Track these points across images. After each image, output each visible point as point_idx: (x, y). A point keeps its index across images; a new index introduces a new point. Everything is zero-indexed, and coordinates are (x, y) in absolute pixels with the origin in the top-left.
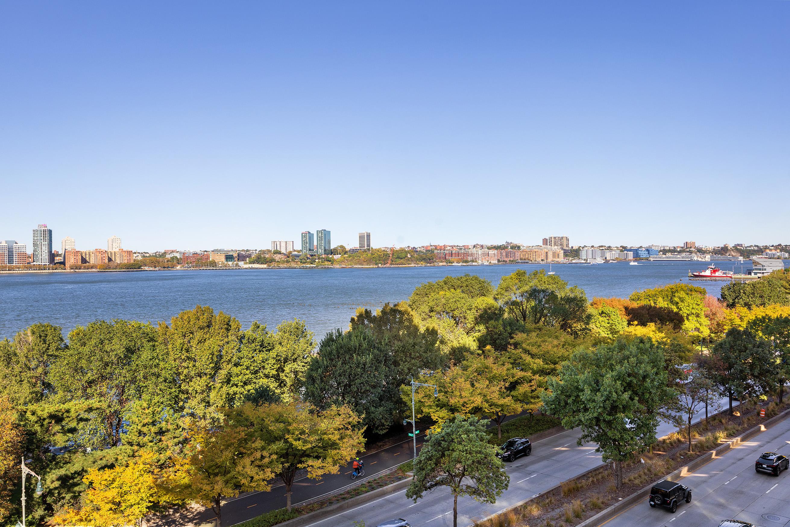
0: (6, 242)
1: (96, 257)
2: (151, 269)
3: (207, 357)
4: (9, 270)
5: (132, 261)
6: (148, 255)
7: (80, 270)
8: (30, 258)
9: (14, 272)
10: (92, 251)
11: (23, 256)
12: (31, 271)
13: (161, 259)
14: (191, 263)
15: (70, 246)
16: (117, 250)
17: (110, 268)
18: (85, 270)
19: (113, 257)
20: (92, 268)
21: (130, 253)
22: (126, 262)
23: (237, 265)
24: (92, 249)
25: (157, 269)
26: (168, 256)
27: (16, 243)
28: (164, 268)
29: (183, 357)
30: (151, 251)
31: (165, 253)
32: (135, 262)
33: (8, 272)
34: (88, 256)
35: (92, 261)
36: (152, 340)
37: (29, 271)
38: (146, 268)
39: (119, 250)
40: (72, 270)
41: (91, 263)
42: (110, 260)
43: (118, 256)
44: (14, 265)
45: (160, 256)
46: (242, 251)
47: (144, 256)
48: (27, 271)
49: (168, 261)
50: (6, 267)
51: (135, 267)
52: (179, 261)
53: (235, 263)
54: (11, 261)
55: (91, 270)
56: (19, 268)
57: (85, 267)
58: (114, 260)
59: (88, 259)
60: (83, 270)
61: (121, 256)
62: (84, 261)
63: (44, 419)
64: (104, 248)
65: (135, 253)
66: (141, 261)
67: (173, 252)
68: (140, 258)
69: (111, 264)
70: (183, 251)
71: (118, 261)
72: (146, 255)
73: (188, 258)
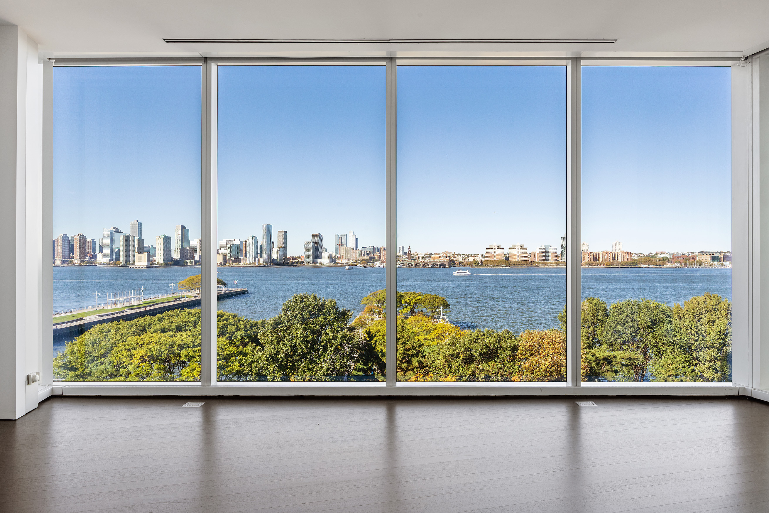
0: (545, 246)
1: (604, 256)
2: (646, 266)
3: (715, 334)
4: (546, 265)
5: (631, 260)
6: (642, 255)
7: (592, 266)
8: (559, 257)
9: (549, 266)
10: (601, 252)
11: (555, 255)
12: (560, 266)
13: (654, 259)
14: (679, 262)
15: (585, 249)
16: (619, 252)
17: (614, 265)
18: (596, 266)
19: (616, 257)
20: (601, 264)
21: (629, 254)
22: (626, 260)
23: (722, 264)
24: (601, 251)
25: (650, 266)
26: (659, 257)
27: (550, 247)
28: (656, 265)
29: (693, 332)
30: (645, 252)
31: (657, 254)
32: (633, 261)
33: (545, 266)
34: (598, 256)
35: (601, 260)
36: (668, 316)
37: (559, 266)
38: (642, 266)
39: (621, 251)
40: (587, 266)
41: (600, 261)
42: (614, 259)
43: (619, 256)
44: (549, 261)
45: (653, 256)
46: (727, 252)
47: (639, 257)
48: (557, 266)
49: (659, 260)
50: (544, 263)
51: (632, 265)
52: (669, 261)
53: (721, 262)
54: (547, 259)
55: (600, 266)
56: (552, 264)
57: (595, 264)
58: (616, 259)
59: (597, 258)
60: (594, 266)
61: (623, 256)
62: (595, 259)
63: (600, 360)
64: (609, 250)
65: (632, 254)
66: (638, 260)
67: (663, 253)
68: (636, 258)
69: (614, 262)
70: (672, 252)
71: (620, 260)
72: (641, 255)
73: (676, 258)
